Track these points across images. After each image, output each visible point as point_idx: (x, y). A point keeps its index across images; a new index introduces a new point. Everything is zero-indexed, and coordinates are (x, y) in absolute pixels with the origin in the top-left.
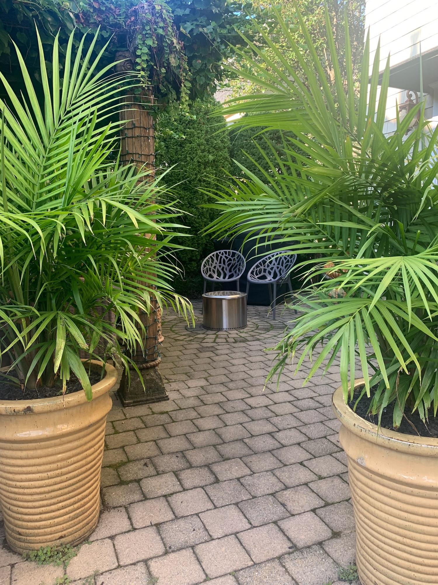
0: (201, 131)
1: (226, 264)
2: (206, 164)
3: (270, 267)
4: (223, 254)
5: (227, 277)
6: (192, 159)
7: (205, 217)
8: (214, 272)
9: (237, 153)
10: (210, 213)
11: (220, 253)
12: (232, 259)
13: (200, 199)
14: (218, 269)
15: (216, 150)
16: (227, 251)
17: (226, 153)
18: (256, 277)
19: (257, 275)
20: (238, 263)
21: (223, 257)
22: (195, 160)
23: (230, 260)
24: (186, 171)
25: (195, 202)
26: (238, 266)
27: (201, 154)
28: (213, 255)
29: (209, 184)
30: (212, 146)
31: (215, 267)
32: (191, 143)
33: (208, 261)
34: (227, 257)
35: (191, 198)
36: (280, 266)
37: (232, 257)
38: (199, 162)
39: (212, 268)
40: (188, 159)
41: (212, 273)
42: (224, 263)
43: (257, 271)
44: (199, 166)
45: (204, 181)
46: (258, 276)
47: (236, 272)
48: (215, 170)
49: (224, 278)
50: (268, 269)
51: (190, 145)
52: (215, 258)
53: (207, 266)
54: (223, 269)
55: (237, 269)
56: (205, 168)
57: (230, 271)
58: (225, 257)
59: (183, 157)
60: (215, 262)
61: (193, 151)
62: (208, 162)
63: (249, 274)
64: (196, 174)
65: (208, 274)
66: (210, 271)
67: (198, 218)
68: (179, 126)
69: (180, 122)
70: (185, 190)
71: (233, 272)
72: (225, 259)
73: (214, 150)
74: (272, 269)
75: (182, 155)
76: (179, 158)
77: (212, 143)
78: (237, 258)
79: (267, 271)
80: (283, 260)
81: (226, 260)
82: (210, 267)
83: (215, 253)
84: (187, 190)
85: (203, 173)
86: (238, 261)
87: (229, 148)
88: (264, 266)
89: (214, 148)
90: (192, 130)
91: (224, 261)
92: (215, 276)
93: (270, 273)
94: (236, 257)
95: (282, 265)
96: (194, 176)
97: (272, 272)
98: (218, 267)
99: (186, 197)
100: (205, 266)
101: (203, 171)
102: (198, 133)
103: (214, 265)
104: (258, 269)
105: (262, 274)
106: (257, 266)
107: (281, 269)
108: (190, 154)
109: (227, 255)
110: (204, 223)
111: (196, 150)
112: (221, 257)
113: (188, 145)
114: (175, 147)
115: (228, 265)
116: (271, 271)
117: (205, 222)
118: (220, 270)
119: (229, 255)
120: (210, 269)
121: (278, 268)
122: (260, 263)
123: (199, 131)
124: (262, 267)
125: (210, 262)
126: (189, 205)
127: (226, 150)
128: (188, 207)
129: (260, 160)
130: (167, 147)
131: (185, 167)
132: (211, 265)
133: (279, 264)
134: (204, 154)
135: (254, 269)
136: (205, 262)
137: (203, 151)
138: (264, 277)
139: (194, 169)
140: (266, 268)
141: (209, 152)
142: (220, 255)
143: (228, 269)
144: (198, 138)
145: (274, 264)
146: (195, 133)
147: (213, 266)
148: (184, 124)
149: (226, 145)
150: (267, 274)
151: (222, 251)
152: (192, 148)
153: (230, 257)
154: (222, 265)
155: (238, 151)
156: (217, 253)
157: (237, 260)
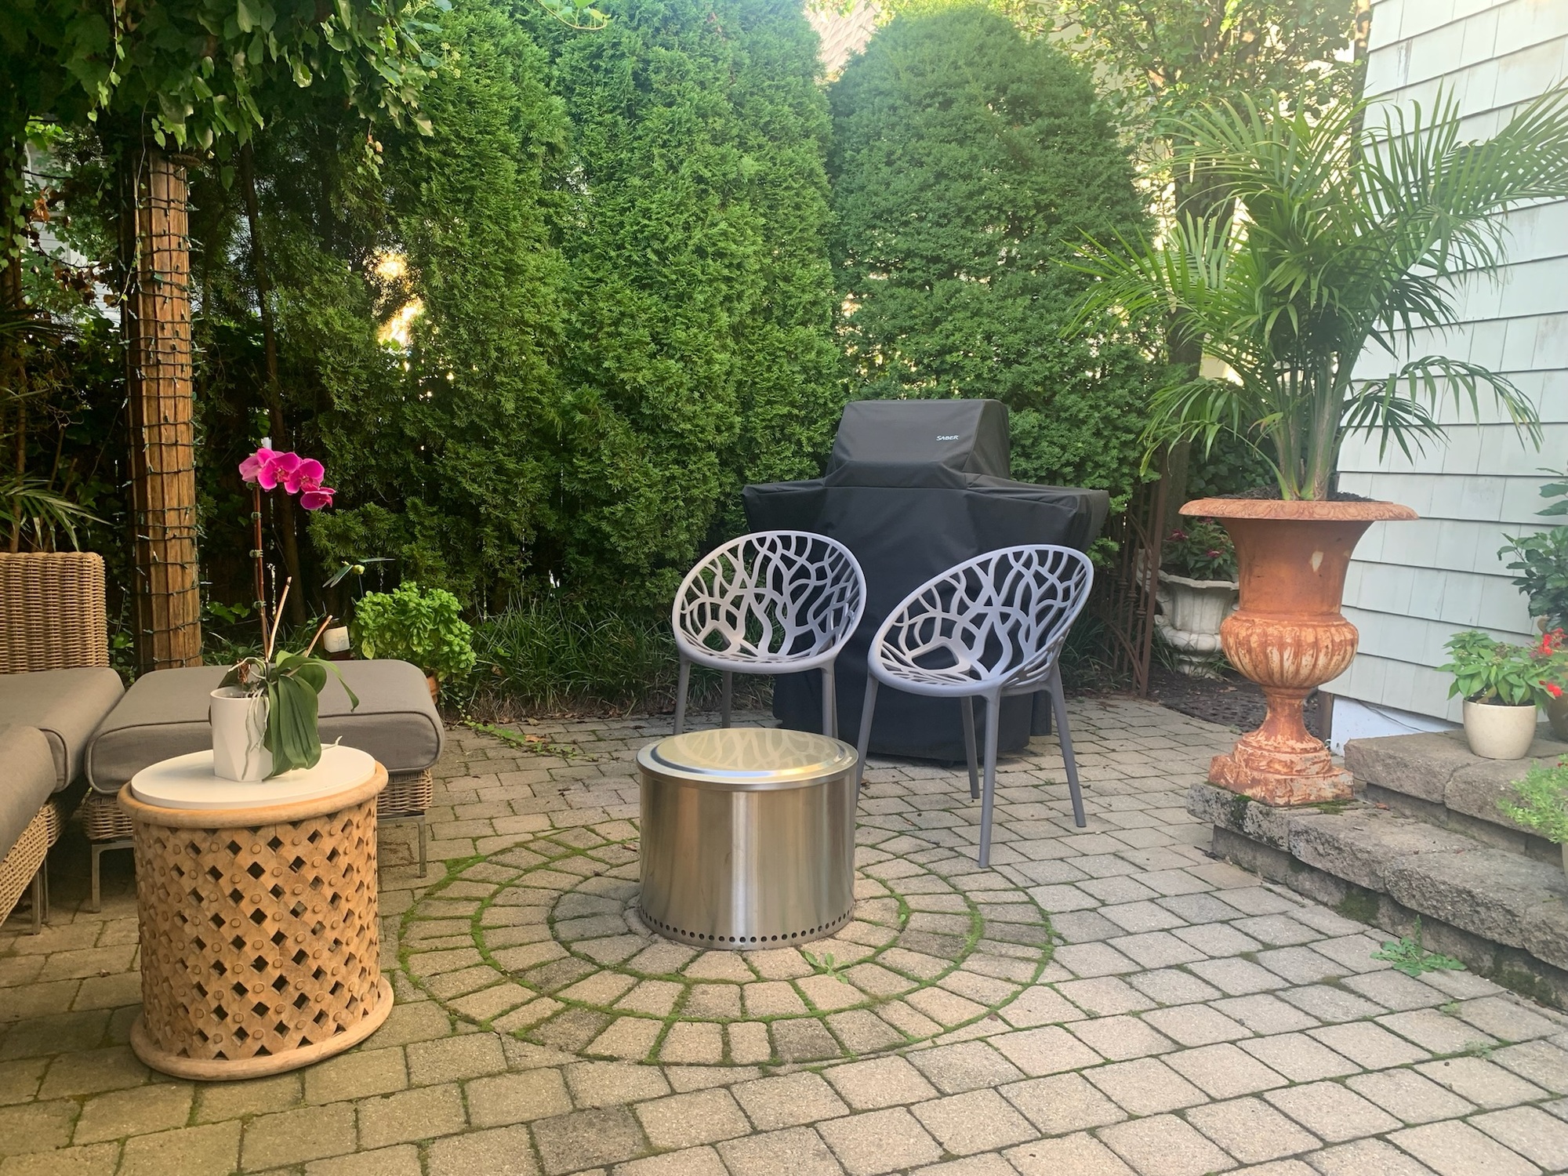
0: (716, 60)
1: (787, 588)
2: (729, 190)
3: (971, 614)
4: (773, 547)
5: (787, 645)
6: (673, 168)
7: (718, 398)
8: (732, 620)
9: (853, 160)
10: (740, 383)
11: (762, 541)
12: (812, 568)
13: (700, 326)
14: (750, 611)
15: (773, 139)
16: (793, 534)
17: (810, 151)
18: (909, 656)
19: (912, 644)
20: (837, 589)
21: (776, 560)
22: (684, 170)
23: (803, 573)
24: (646, 213)
25: (682, 335)
26: (834, 604)
27: (709, 147)
28: (733, 551)
29: (739, 266)
30: (755, 124)
31: (737, 602)
32: (670, 105)
33: (709, 576)
34: (789, 562)
35: (666, 320)
36: (1015, 612)
37: (811, 560)
38: (700, 179)
39: (725, 605)
40: (658, 164)
41: (722, 625)
42: (778, 586)
43: (912, 627)
44: (702, 195)
45: (720, 255)
46: (916, 652)
47: (823, 626)
48: (764, 215)
49: (774, 648)
50: (963, 622)
51: (667, 112)
52: (739, 564)
53: (704, 598)
54: (770, 611)
55: (830, 613)
56: (723, 205)
57: (801, 620)
58: (784, 558)
59: (637, 155)
60: (737, 581)
61: (676, 134)
62: (737, 183)
63: (878, 642)
64: (687, 227)
65: (705, 632)
66: (715, 616)
67: (691, 401)
68: (627, 32)
69: (632, 17)
70: (643, 287)
71: (812, 624)
72: (783, 567)
73: (763, 140)
74: (978, 620)
75: (632, 150)
76: (621, 163)
77: (758, 112)
78: (832, 566)
79: (957, 632)
80: (1028, 587)
81: (787, 575)
82: (717, 599)
83: (740, 541)
84: (650, 286)
85: (714, 225)
86: (836, 580)
87: (822, 139)
88: (946, 609)
89: (765, 130)
90: (676, 53)
91: (778, 575)
92: (736, 637)
93: (968, 639)
94: (826, 563)
95: (1025, 607)
96: (680, 235)
97: (981, 635)
98: (749, 599)
99: (644, 317)
100: (691, 596)
101: (715, 214)
102: (702, 68)
103: (733, 591)
104: (919, 620)
105: (937, 641)
106: (915, 609)
107: (1018, 624)
108: (663, 146)
109: (791, 554)
110: (712, 420)
111: (689, 132)
112: (767, 560)
113: (662, 109)
114: (608, 116)
115: (795, 595)
116: (972, 628)
117: (720, 417)
118: (759, 612)
119: (799, 553)
120: (715, 609)
121: (1005, 617)
122: (928, 596)
123: (704, 60)
124: (937, 613)
125: (719, 579)
126: (653, 347)
127: (812, 142)
128: (653, 356)
129: (944, 183)
130: (577, 118)
131: (644, 195)
132: (723, 592)
133: (1009, 602)
134: (722, 150)
135: (900, 619)
136: (696, 582)
137: (718, 139)
138: (941, 658)
139: (679, 207)
140: (953, 615)
141: (744, 146)
142: (763, 551)
143: (793, 609)
144: (703, 85)
145: (989, 603)
146: (690, 66)
147: (729, 597)
148: (643, 29)
149: (813, 124)
150: (955, 644)
151: (771, 535)
152: (673, 125)
153: (801, 561)
154: (769, 592)
155: (858, 151)
156: (749, 543)
157: (830, 575)
